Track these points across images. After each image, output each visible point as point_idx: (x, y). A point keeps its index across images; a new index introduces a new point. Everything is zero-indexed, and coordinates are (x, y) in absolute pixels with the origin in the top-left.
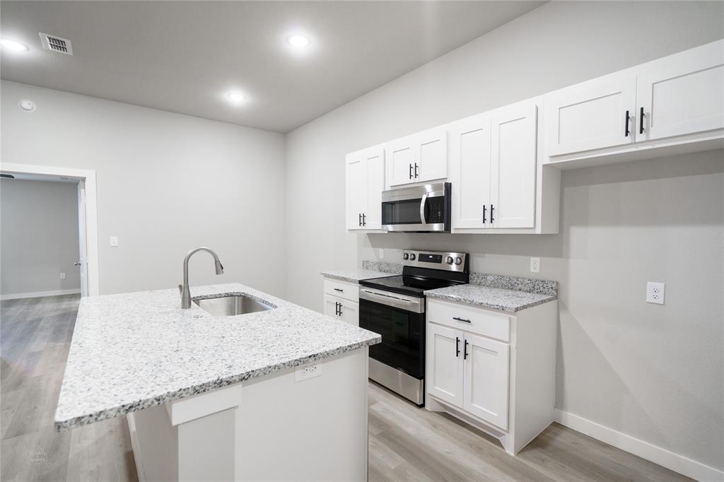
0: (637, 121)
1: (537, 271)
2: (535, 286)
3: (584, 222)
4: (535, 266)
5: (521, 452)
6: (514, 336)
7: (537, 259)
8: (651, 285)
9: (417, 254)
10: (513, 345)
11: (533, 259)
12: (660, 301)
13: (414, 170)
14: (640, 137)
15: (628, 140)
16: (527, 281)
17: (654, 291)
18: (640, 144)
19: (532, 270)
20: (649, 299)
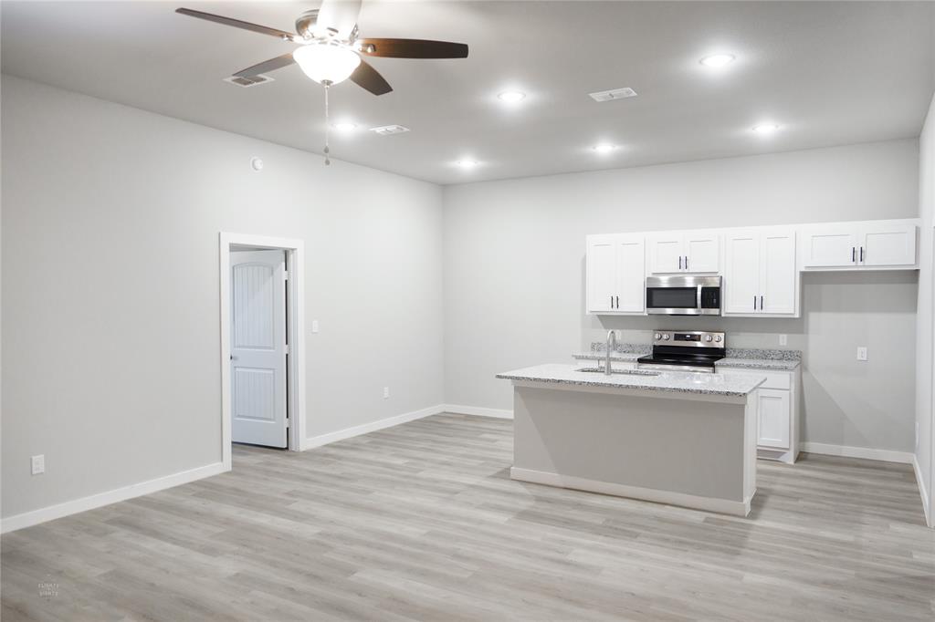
0: (858, 254)
1: (785, 344)
2: (785, 355)
3: (819, 309)
4: (783, 341)
5: (795, 462)
6: (793, 385)
7: (785, 336)
8: (860, 349)
9: (672, 334)
10: (792, 391)
11: (781, 336)
12: (865, 359)
13: (684, 262)
14: (860, 263)
15: (854, 264)
16: (778, 352)
17: (862, 353)
18: (859, 266)
19: (781, 344)
20: (859, 358)
